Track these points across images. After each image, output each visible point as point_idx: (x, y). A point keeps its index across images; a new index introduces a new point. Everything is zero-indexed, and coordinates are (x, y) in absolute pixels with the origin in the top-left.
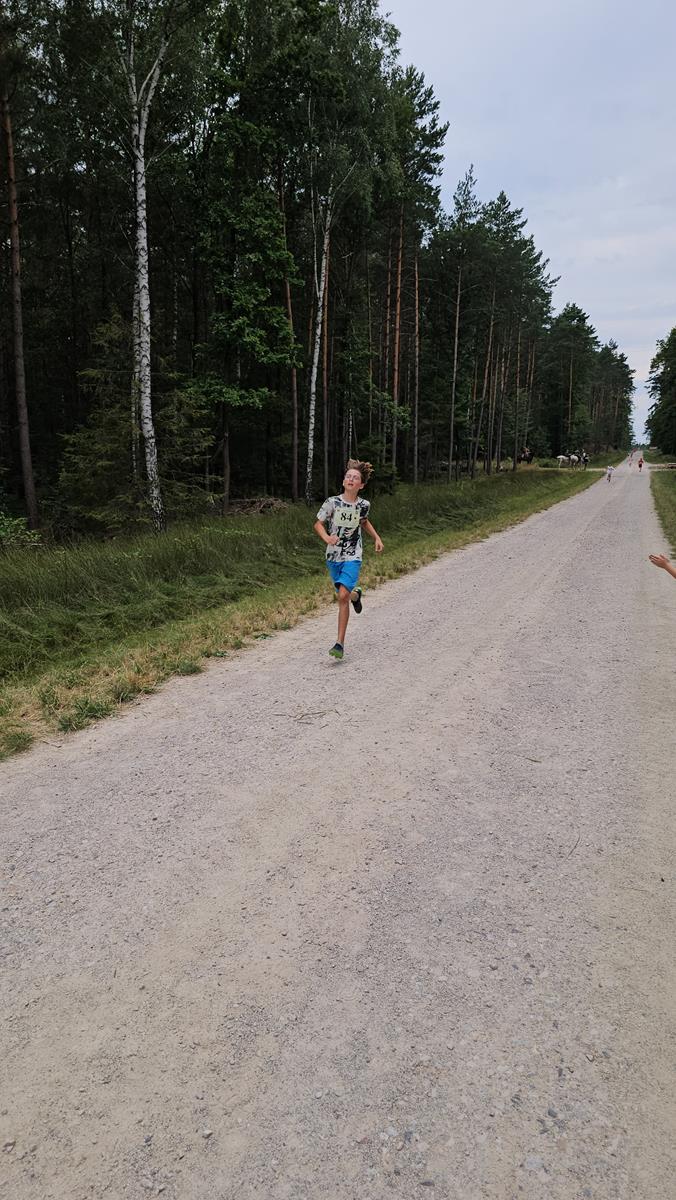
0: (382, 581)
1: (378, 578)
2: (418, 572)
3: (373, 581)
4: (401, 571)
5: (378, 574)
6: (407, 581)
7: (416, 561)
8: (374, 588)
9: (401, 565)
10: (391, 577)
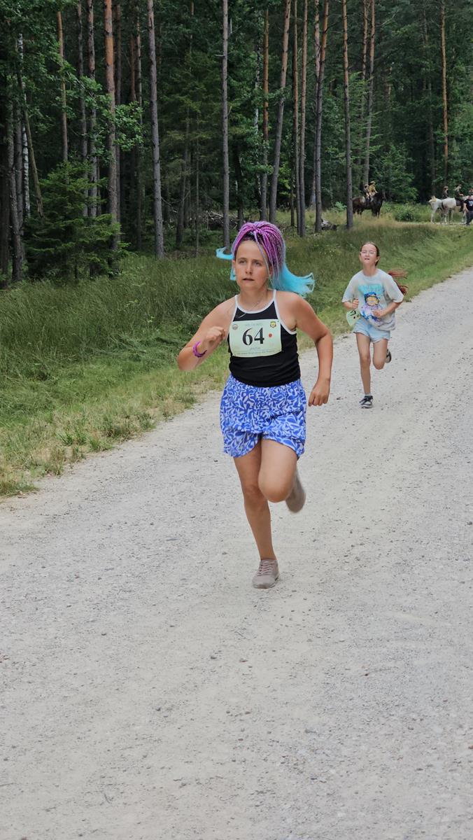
0: (77, 457)
1: (69, 450)
2: (152, 436)
3: (59, 456)
4: (117, 434)
5: (69, 441)
6: (130, 453)
7: (151, 412)
8: (58, 473)
9: (119, 422)
10: (95, 447)
